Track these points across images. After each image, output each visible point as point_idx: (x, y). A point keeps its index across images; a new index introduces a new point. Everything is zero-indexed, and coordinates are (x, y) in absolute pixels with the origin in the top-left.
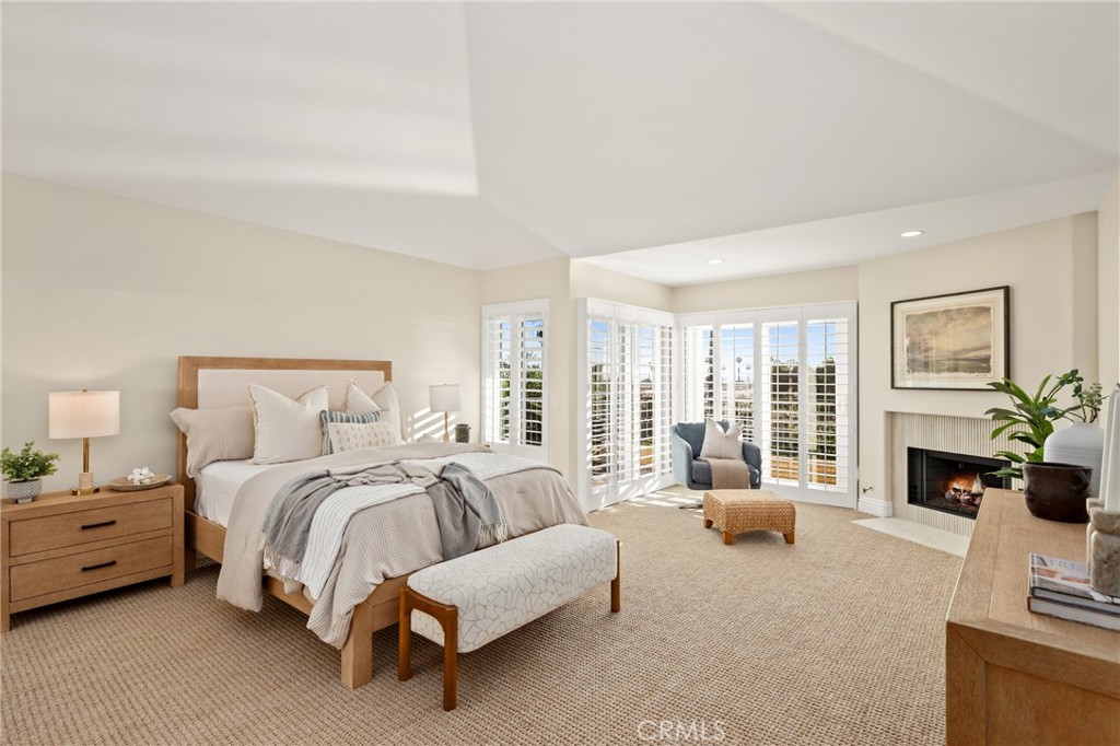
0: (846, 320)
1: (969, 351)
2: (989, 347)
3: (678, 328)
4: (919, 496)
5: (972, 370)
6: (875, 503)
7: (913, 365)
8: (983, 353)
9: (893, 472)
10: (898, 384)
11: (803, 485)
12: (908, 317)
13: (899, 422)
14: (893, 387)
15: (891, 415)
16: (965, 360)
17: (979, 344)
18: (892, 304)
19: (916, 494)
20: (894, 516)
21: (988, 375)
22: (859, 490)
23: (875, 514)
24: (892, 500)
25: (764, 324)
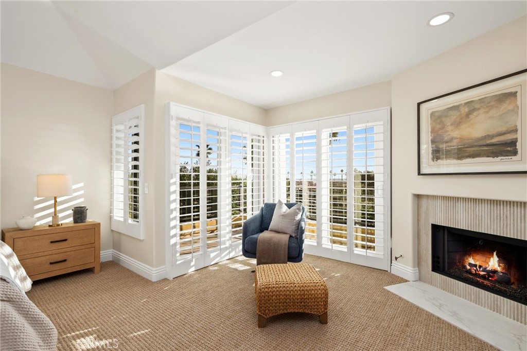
0: (382, 123)
1: (492, 137)
2: (516, 131)
3: (268, 137)
4: (441, 265)
5: (495, 154)
6: (405, 269)
7: (437, 154)
8: (509, 137)
9: (419, 243)
10: (423, 171)
11: (350, 250)
12: (432, 114)
13: (424, 202)
14: (419, 174)
15: (418, 197)
16: (487, 145)
17: (504, 129)
18: (419, 105)
19: (439, 263)
20: (420, 280)
21: (514, 158)
22: (393, 258)
23: (405, 278)
24: (418, 267)
25: (324, 130)
